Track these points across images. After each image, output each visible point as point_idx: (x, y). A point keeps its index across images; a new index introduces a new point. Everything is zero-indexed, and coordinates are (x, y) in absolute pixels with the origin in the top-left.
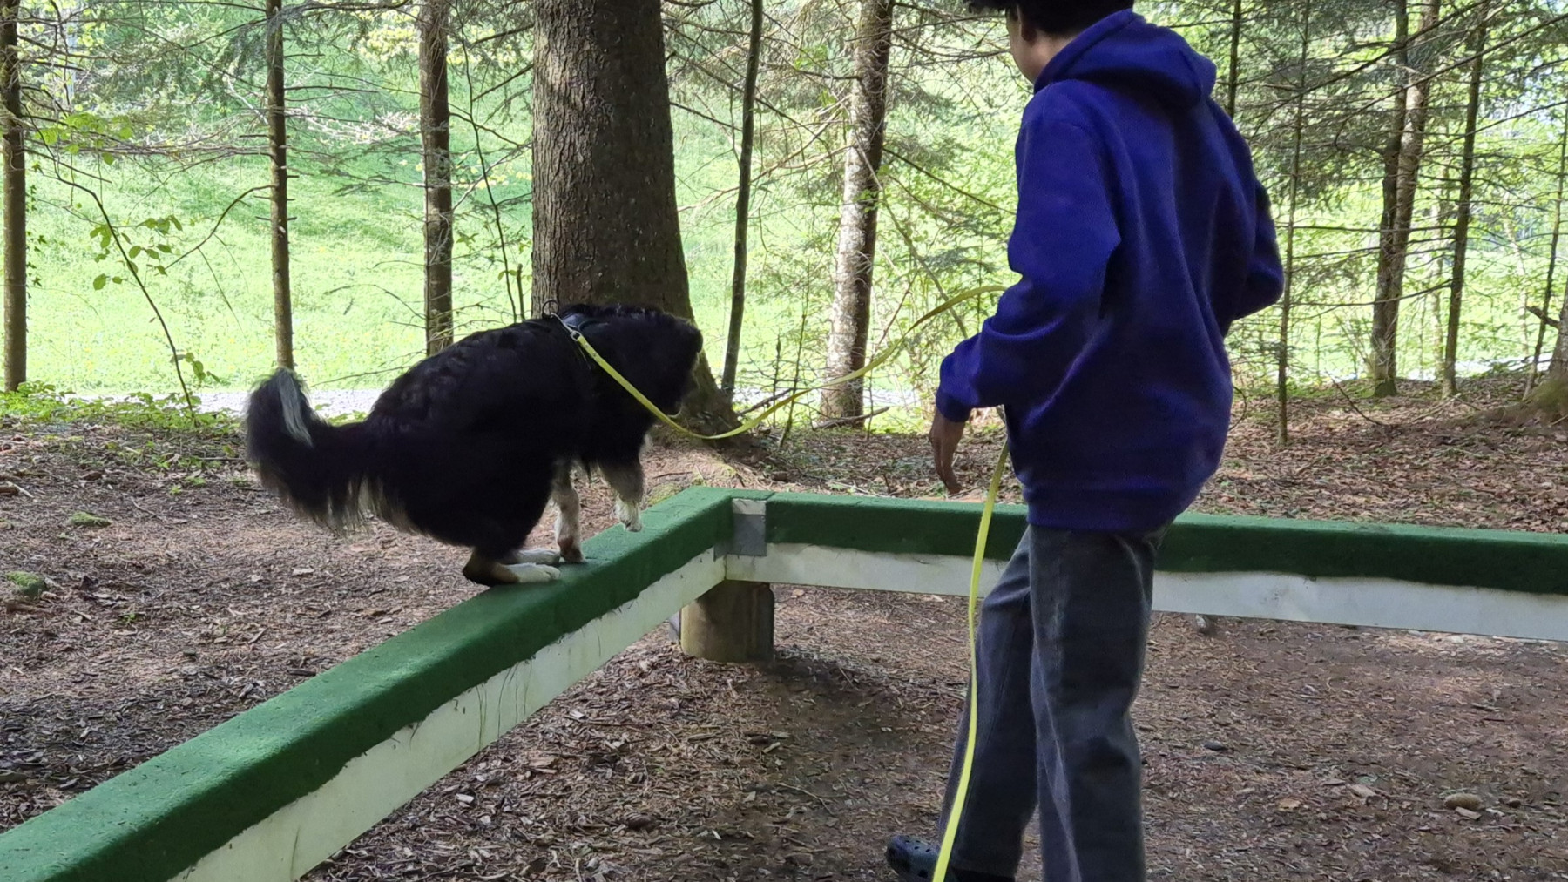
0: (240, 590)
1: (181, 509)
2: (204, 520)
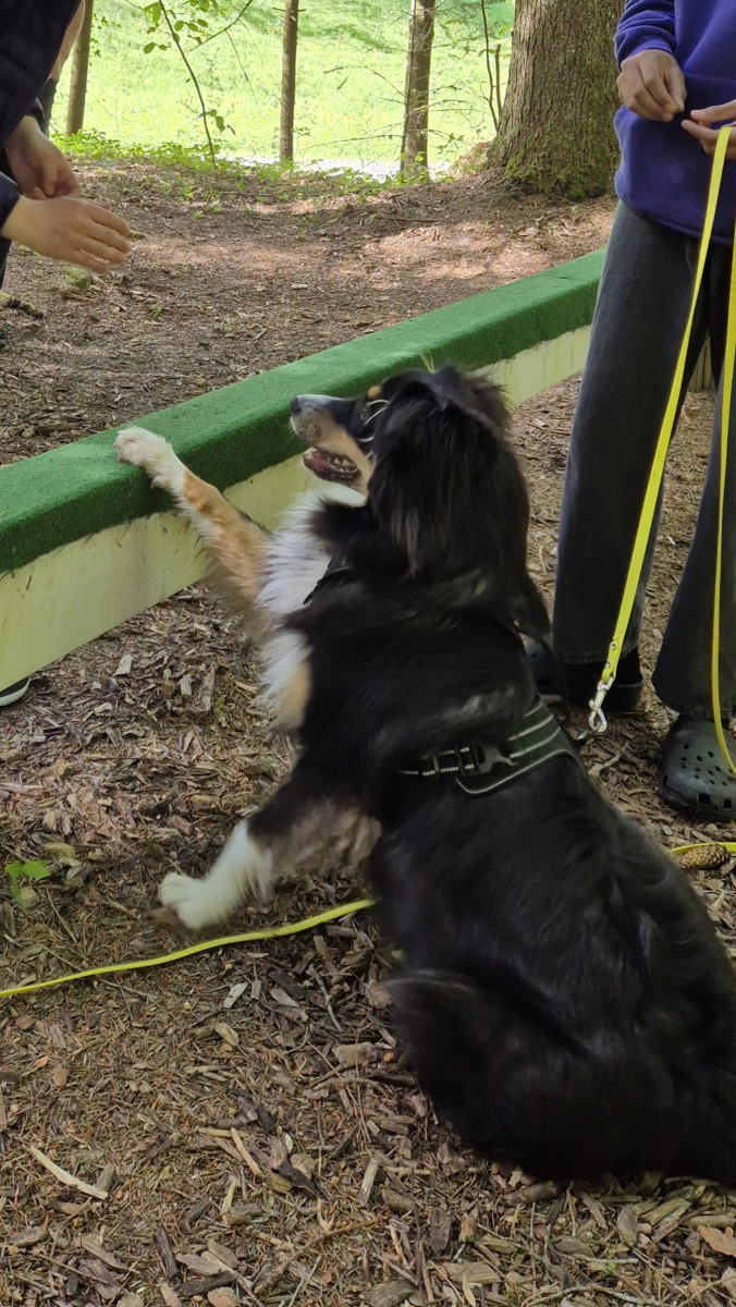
0: (247, 296)
1: (201, 230)
2: (220, 239)
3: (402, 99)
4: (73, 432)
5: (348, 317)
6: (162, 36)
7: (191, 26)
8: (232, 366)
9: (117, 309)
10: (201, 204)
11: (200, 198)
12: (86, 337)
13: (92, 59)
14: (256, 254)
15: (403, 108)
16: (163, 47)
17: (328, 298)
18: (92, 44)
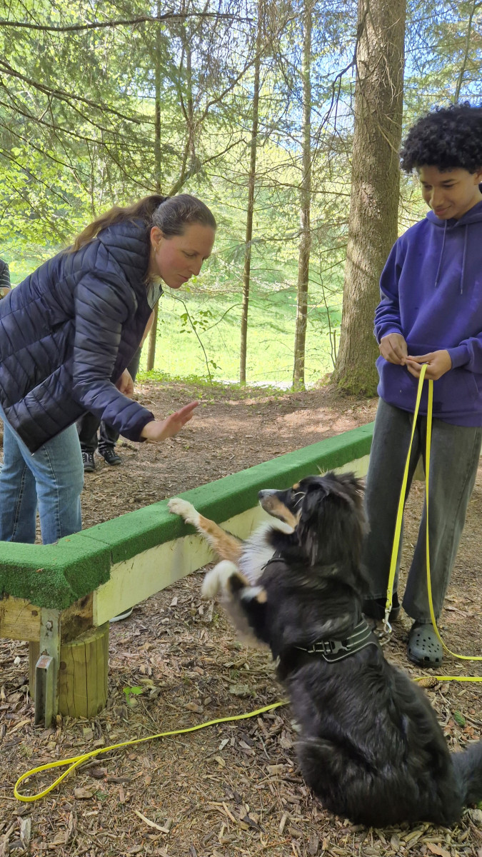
0: (226, 441)
1: (206, 412)
2: (214, 416)
3: (293, 354)
4: (151, 501)
5: (270, 449)
6: (188, 327)
7: (201, 324)
8: (220, 471)
9: (169, 447)
10: (206, 401)
11: (205, 398)
12: (156, 459)
13: (158, 338)
14: (230, 422)
15: (294, 358)
16: (189, 332)
17: (261, 441)
18: (157, 331)
